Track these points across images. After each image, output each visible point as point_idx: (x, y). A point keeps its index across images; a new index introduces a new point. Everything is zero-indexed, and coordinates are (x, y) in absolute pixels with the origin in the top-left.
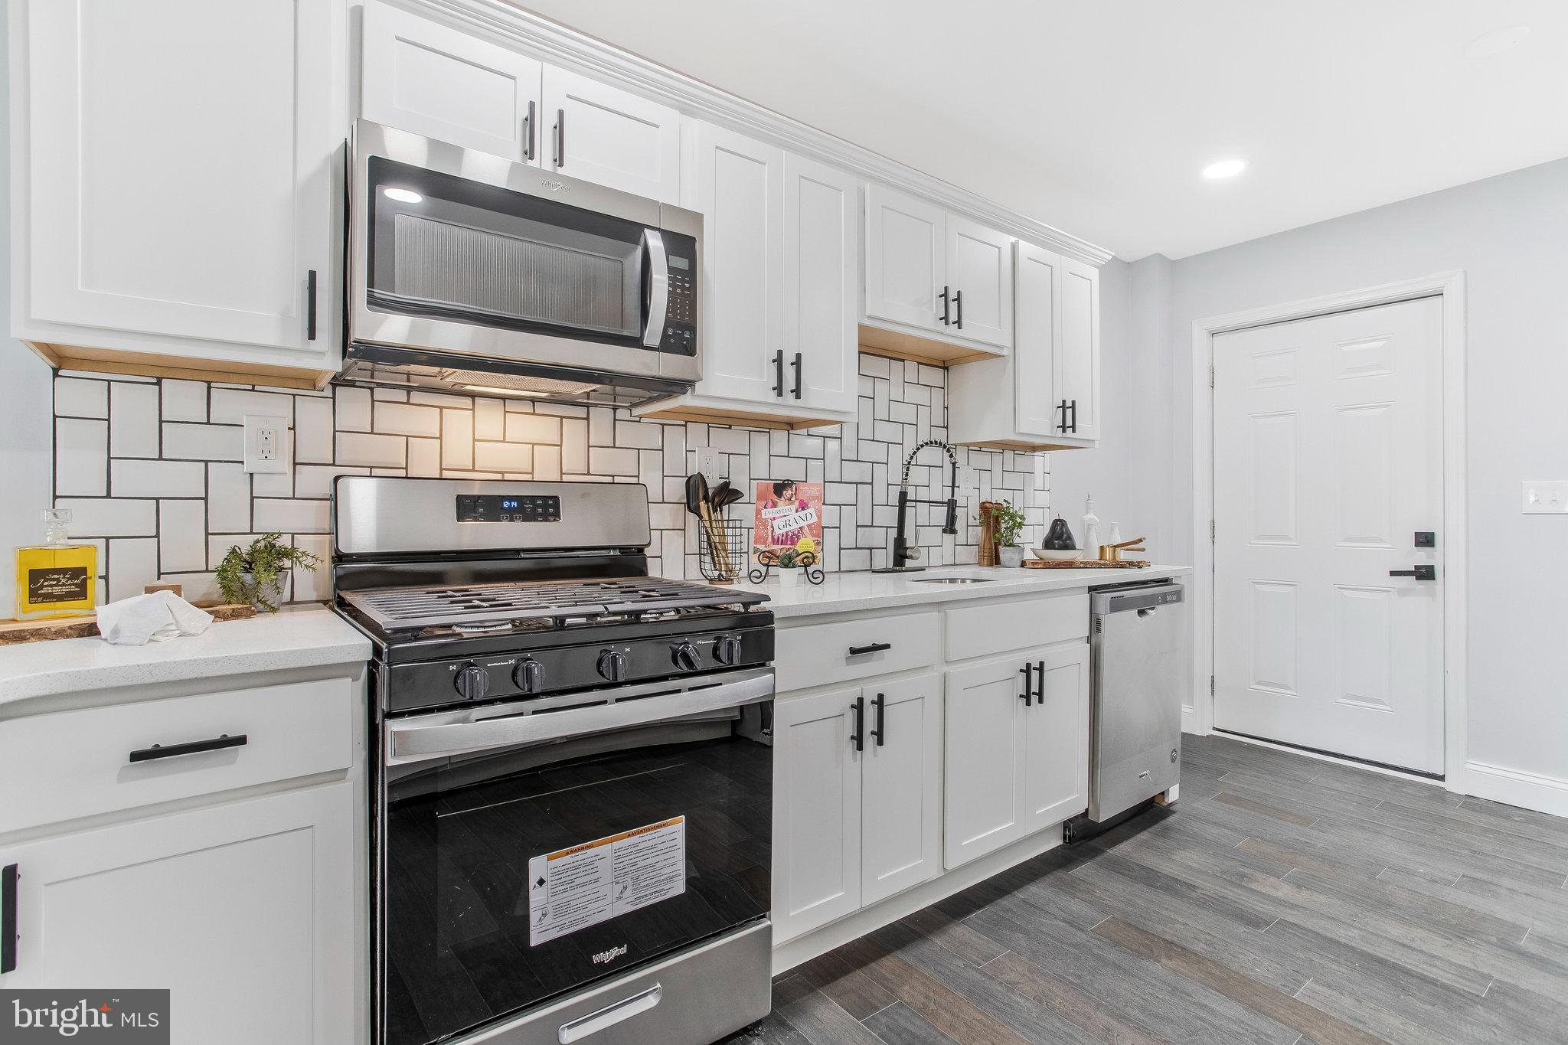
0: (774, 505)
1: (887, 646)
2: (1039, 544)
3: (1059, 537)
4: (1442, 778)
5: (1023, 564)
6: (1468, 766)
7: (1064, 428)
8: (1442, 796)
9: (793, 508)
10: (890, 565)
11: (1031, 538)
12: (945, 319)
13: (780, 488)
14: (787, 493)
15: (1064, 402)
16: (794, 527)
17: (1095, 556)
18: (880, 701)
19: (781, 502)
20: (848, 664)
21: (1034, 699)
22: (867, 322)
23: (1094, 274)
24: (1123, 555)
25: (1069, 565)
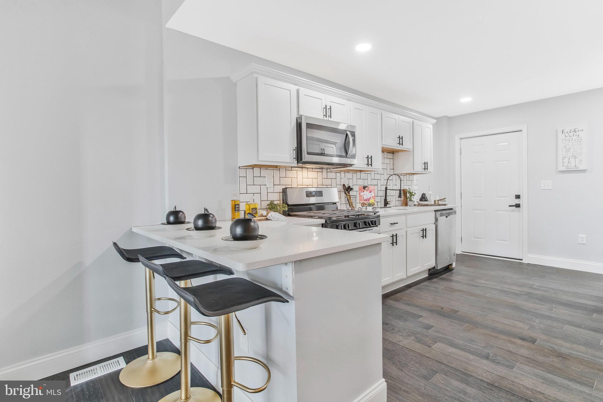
0: (364, 192)
1: (397, 223)
2: (418, 200)
3: (423, 198)
4: (522, 260)
5: (415, 205)
6: (528, 256)
7: (425, 169)
8: (522, 264)
9: (368, 192)
10: (383, 206)
11: (416, 199)
12: (399, 143)
13: (364, 187)
14: (366, 189)
15: (425, 162)
16: (369, 197)
17: (433, 203)
18: (396, 236)
19: (365, 191)
20: (390, 227)
21: (424, 237)
22: (383, 146)
23: (431, 126)
24: (440, 203)
25: (427, 205)
